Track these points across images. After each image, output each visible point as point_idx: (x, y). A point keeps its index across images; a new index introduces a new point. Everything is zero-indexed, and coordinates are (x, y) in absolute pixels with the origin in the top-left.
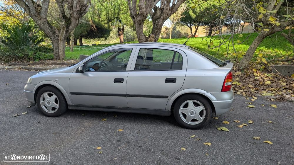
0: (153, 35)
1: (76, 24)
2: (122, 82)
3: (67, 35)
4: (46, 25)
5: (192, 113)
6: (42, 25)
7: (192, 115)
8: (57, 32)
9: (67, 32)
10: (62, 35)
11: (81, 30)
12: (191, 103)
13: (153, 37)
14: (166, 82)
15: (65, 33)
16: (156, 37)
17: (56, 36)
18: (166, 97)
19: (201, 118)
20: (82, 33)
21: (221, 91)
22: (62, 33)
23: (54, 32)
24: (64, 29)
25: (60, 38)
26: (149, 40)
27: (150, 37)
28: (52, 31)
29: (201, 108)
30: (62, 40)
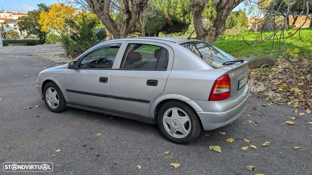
0: (214, 28)
1: (137, 19)
2: (106, 81)
3: (128, 29)
4: (108, 21)
5: (175, 124)
6: (105, 20)
7: (175, 126)
8: (118, 28)
9: (127, 27)
10: (122, 30)
11: (156, 24)
12: (175, 110)
13: (214, 31)
14: (147, 85)
15: (125, 27)
16: (217, 30)
17: (118, 31)
18: (148, 102)
19: (187, 131)
20: (157, 27)
21: (209, 100)
22: (123, 29)
23: (116, 27)
24: (124, 24)
25: (121, 33)
26: (209, 33)
27: (209, 30)
28: (113, 26)
29: (186, 119)
30: (123, 35)
